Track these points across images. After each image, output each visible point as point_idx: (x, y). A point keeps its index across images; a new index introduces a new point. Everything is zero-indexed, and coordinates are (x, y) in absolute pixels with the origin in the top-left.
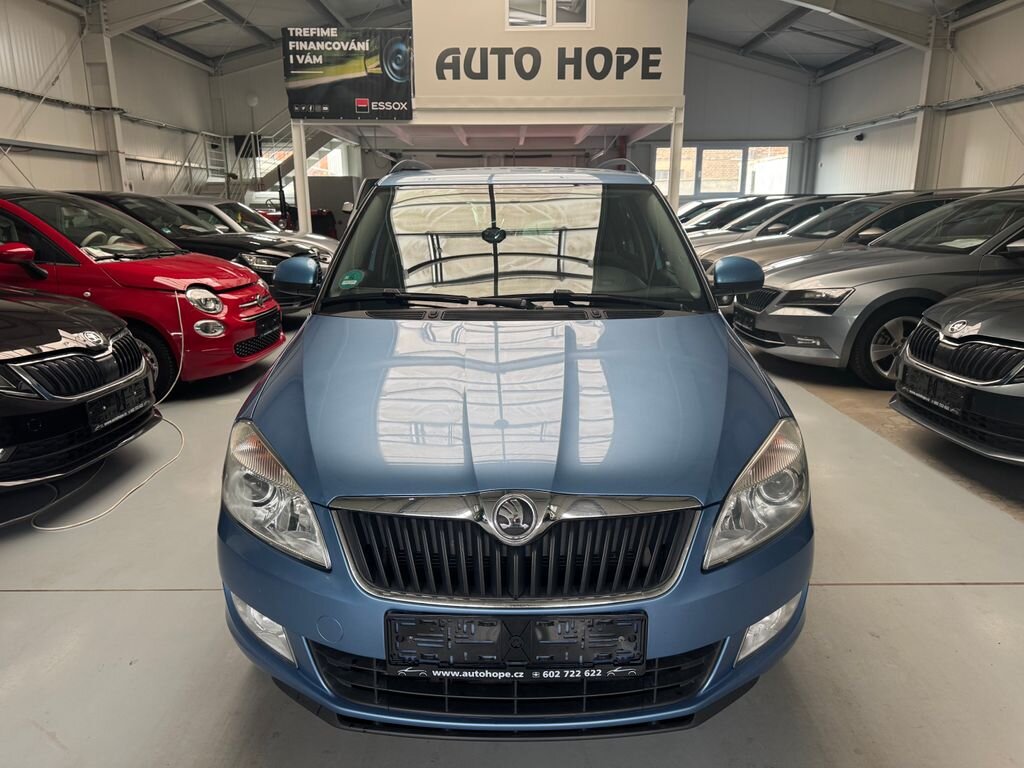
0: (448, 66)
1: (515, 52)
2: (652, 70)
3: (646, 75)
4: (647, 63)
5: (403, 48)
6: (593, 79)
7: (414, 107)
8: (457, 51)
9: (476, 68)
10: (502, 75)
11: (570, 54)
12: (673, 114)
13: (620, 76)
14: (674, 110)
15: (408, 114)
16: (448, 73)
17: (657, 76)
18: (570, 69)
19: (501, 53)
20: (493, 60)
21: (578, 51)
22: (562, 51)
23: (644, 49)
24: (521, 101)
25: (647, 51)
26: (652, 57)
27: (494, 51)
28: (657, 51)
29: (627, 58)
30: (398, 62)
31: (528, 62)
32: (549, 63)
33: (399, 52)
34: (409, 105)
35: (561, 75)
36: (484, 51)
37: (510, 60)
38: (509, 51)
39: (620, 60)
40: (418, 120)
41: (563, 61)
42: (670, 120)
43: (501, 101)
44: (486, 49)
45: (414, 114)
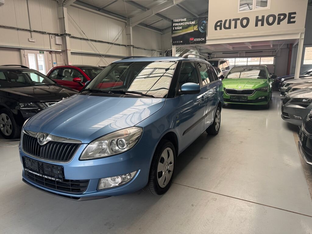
0: (218, 26)
1: (240, 19)
2: (292, 20)
3: (289, 22)
4: (290, 18)
5: (205, 22)
7: (207, 39)
8: (221, 21)
9: (227, 26)
10: (236, 27)
11: (260, 18)
12: (300, 35)
13: (279, 23)
14: (300, 34)
15: (205, 42)
16: (218, 28)
17: (294, 22)
18: (260, 23)
19: (236, 20)
20: (233, 23)
21: (263, 17)
22: (257, 17)
23: (289, 13)
24: (241, 35)
25: (290, 14)
26: (292, 16)
27: (233, 20)
28: (295, 13)
29: (282, 17)
30: (203, 26)
31: (245, 22)
32: (252, 21)
33: (203, 23)
34: (205, 39)
35: (256, 25)
36: (230, 21)
37: (239, 22)
38: (239, 19)
39: (279, 18)
40: (208, 43)
41: (257, 20)
42: (298, 37)
43: (235, 35)
44: (231, 19)
45: (207, 41)
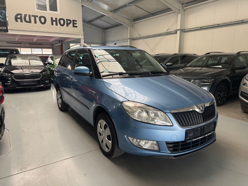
0: (19, 18)
1: (39, 17)
2: (75, 25)
3: (74, 26)
5: (3, 11)
6: (60, 26)
7: (8, 29)
8: (21, 14)
9: (28, 19)
10: (35, 22)
11: (54, 19)
12: (81, 36)
13: (67, 26)
14: (81, 35)
15: (7, 31)
16: (19, 20)
17: (76, 27)
18: (54, 23)
19: (35, 17)
20: (32, 19)
21: (56, 19)
22: (52, 18)
23: (73, 20)
24: (41, 30)
25: (74, 21)
26: (75, 22)
27: (33, 16)
28: (76, 21)
29: (69, 22)
30: (2, 15)
31: (43, 20)
32: (49, 21)
33: (2, 12)
34: (7, 28)
35: (52, 24)
36: (29, 16)
37: (37, 19)
38: (37, 16)
39: (67, 22)
40: (10, 32)
41: (52, 21)
42: (80, 37)
43: (35, 29)
44: (30, 15)
45: (8, 30)
